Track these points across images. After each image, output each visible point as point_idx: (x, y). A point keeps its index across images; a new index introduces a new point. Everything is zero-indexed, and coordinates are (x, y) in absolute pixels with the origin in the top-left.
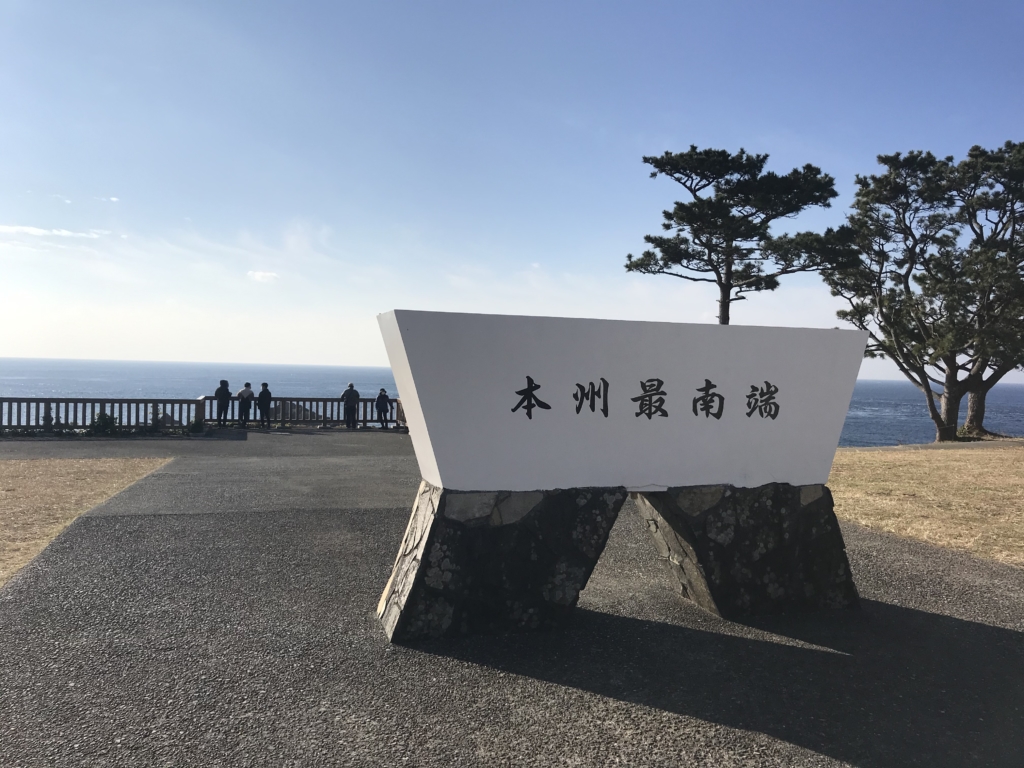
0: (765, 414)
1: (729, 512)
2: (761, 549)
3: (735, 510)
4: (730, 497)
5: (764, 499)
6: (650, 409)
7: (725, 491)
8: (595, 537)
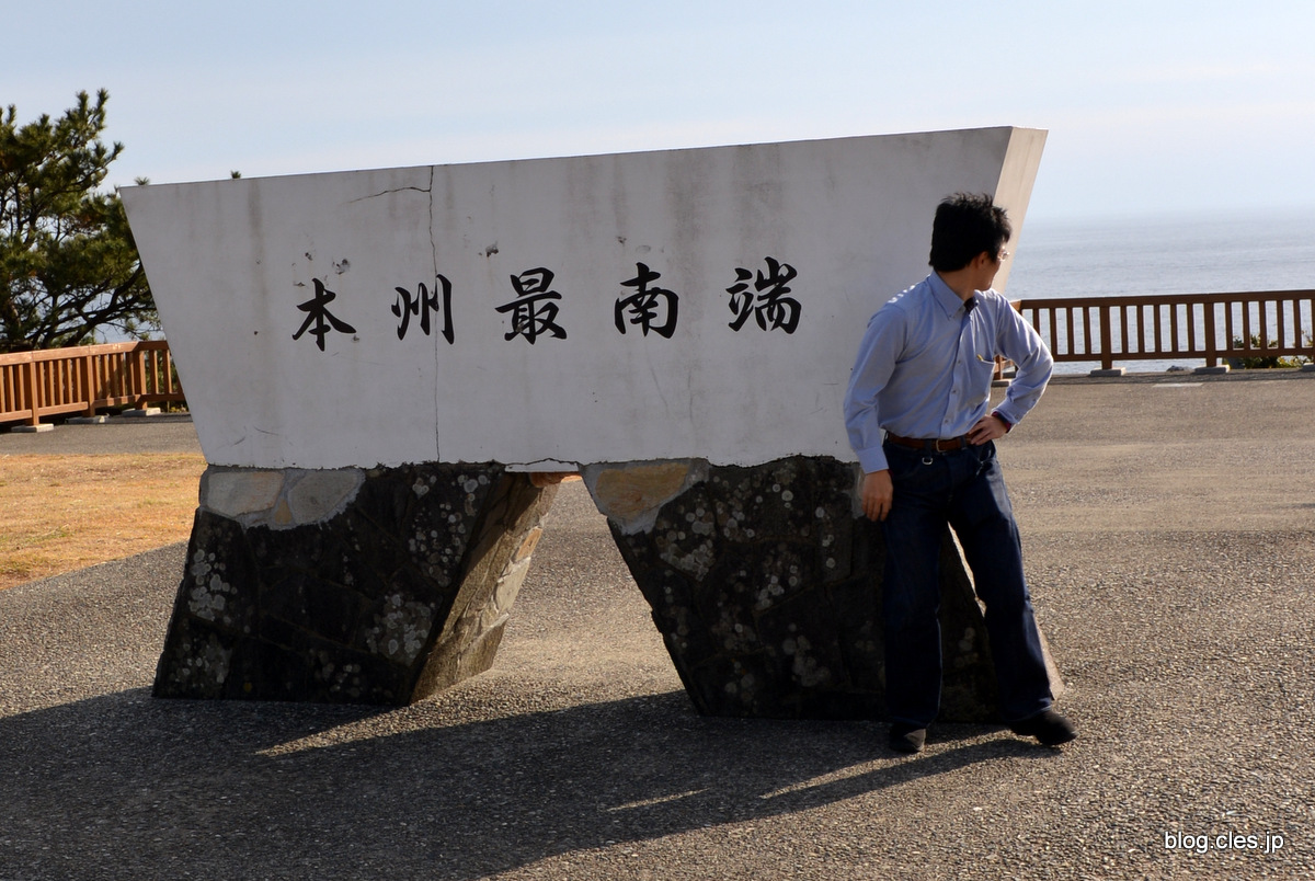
0: (769, 324)
1: (700, 512)
2: (774, 586)
4: (702, 483)
5: (776, 488)
6: (532, 325)
7: (690, 470)
8: (448, 551)
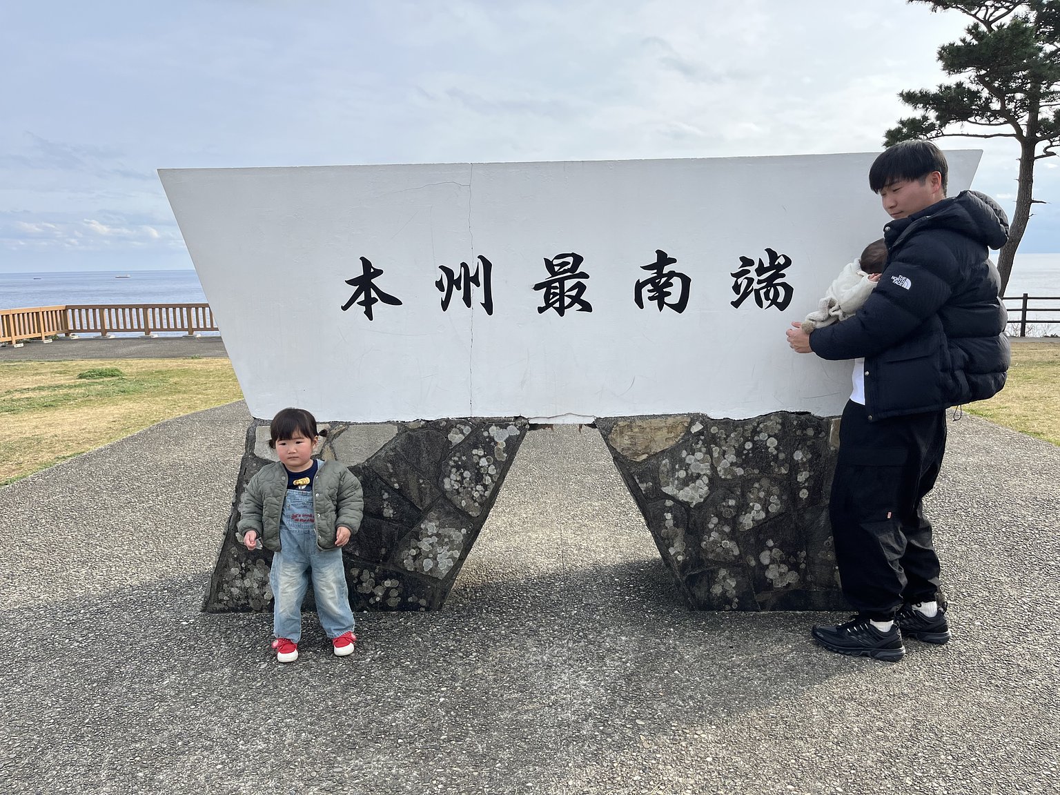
1: (699, 455)
2: (756, 513)
3: (709, 452)
4: (700, 433)
5: (763, 436)
6: (561, 300)
7: (692, 423)
